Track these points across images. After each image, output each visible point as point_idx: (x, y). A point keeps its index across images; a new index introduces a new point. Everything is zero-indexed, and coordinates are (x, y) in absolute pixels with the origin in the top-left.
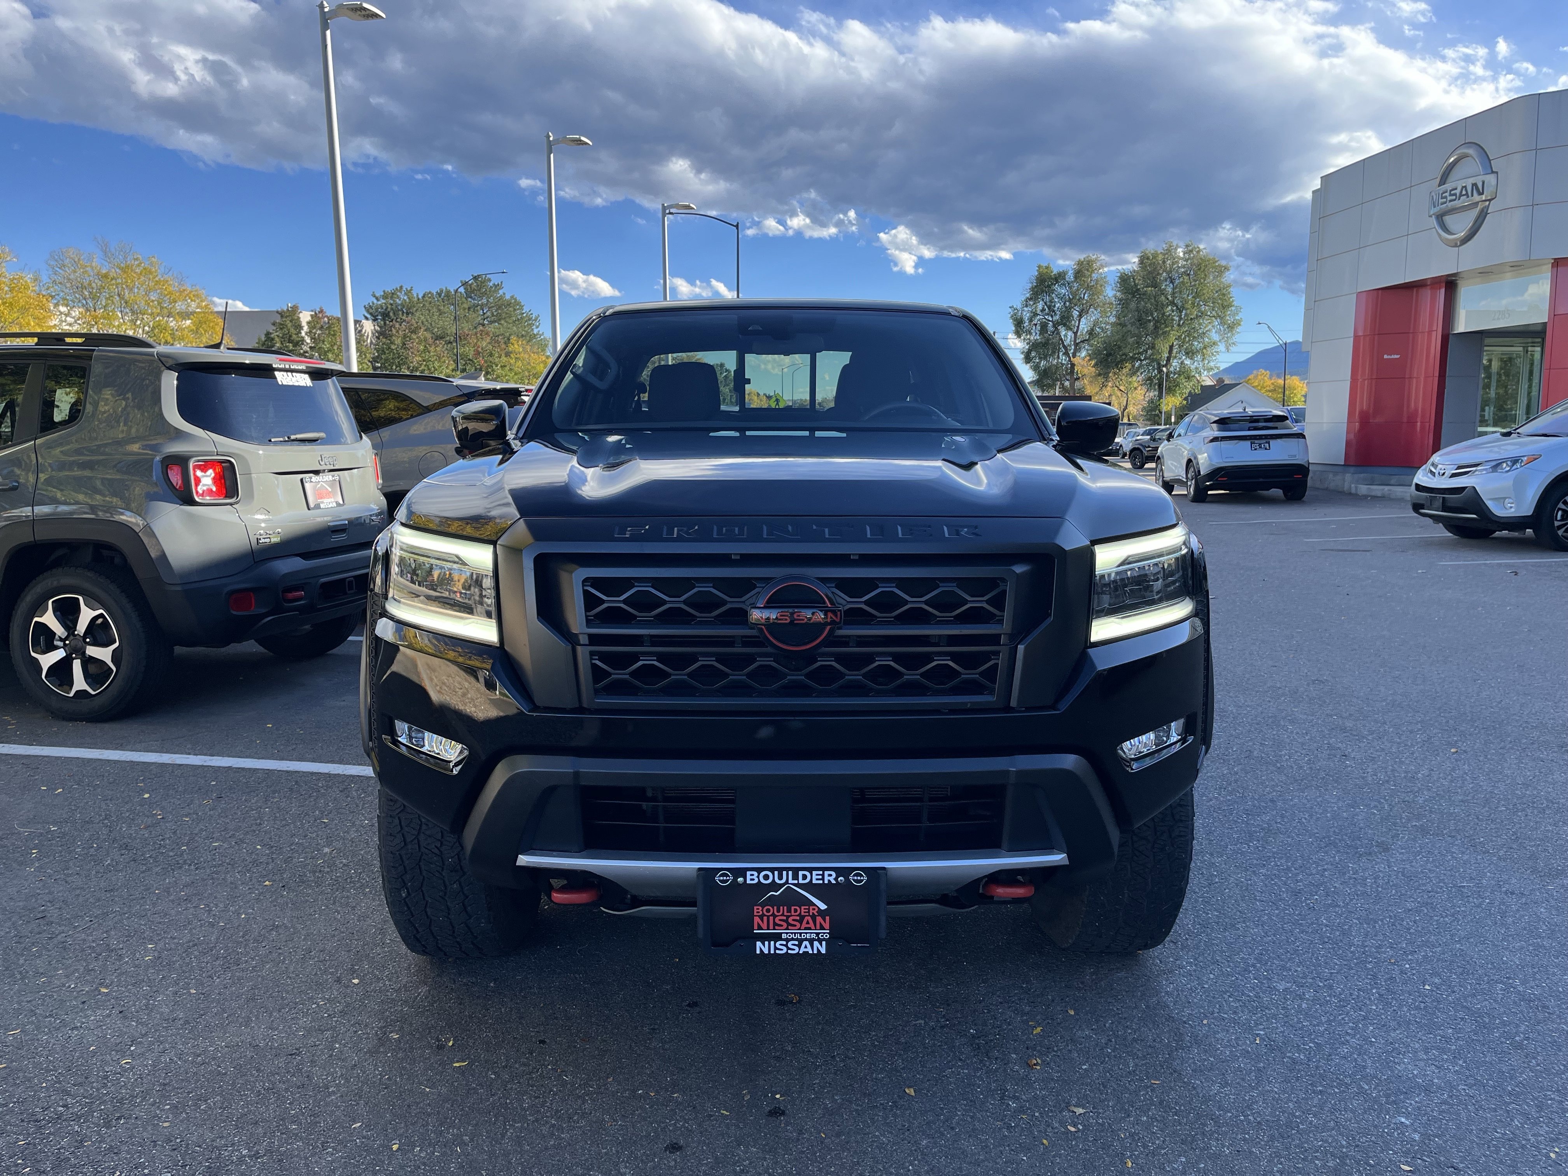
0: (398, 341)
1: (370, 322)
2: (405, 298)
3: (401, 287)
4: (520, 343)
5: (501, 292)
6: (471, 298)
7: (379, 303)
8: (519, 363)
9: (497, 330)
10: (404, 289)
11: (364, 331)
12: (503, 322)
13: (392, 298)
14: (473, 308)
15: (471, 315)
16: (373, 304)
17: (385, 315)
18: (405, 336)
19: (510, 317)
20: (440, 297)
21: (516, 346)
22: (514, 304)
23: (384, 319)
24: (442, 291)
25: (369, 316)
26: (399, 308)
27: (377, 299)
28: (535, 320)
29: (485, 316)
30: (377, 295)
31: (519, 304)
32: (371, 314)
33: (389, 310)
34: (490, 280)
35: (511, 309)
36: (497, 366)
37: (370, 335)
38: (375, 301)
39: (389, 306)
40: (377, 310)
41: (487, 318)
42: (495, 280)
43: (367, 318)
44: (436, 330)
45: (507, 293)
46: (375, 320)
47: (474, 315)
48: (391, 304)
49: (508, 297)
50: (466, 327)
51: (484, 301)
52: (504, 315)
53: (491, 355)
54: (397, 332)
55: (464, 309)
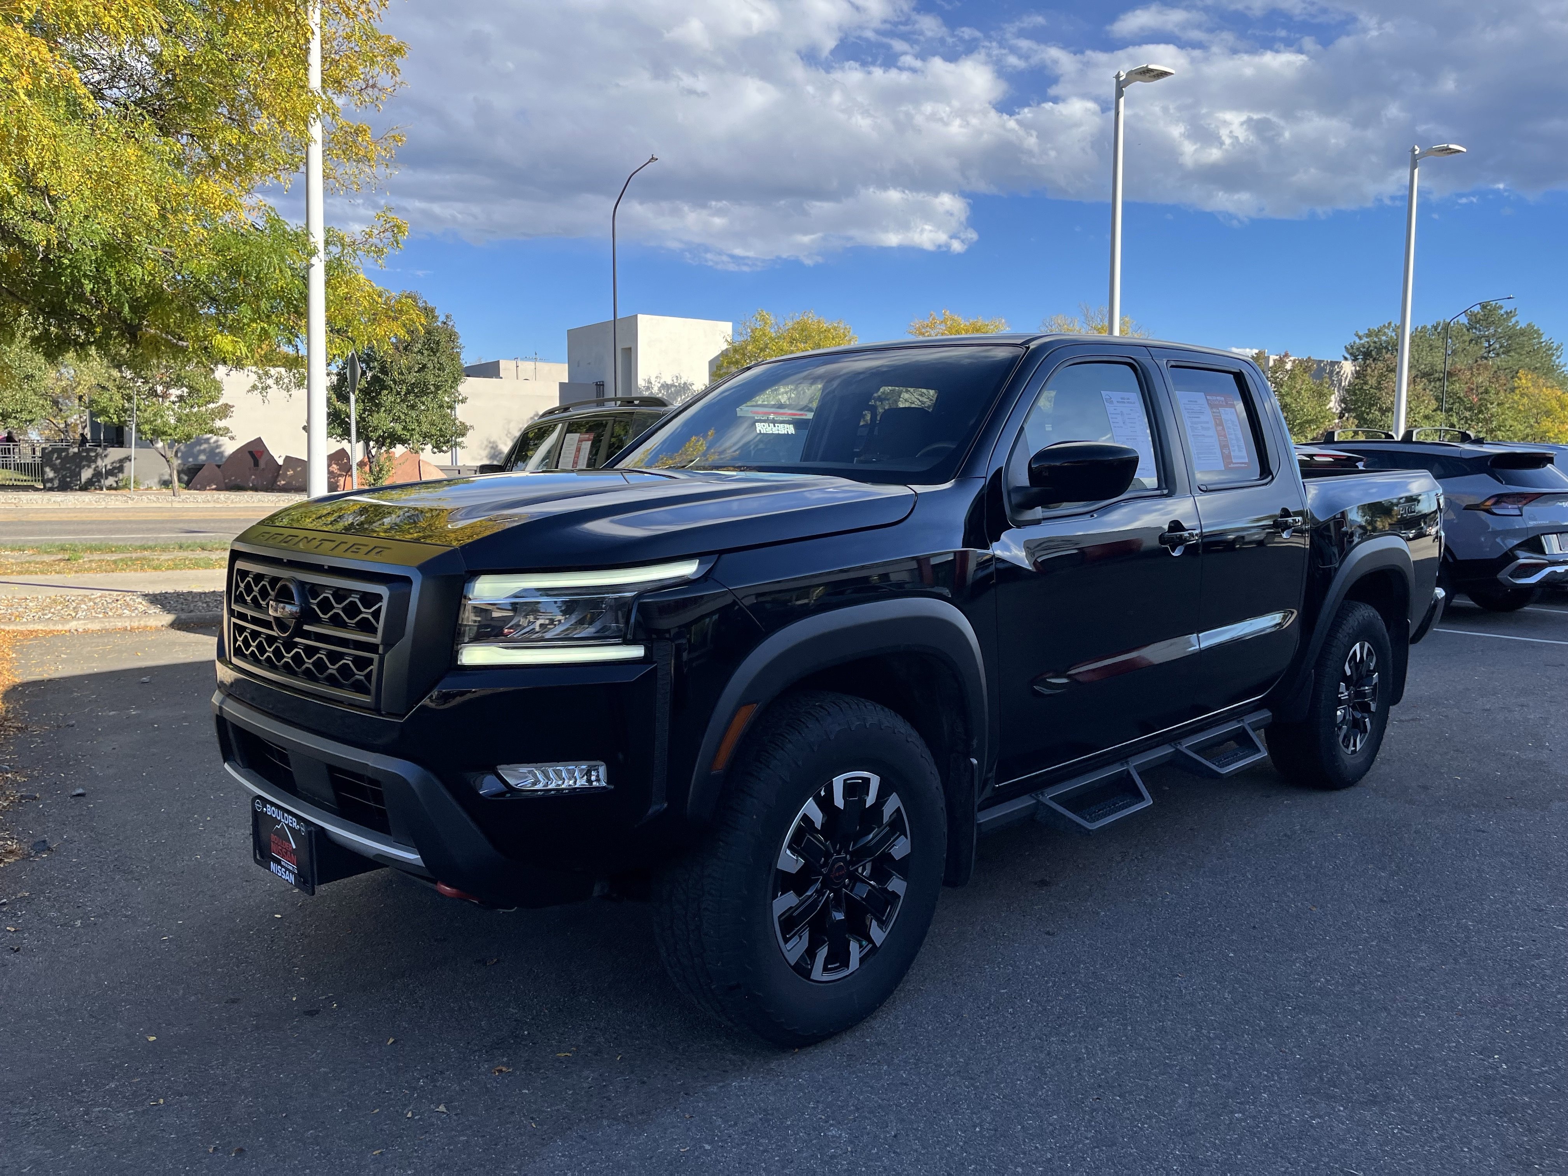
0: (1372, 381)
1: (1350, 362)
2: (1393, 334)
3: (1390, 324)
4: (1530, 376)
5: (1513, 320)
6: (1476, 328)
7: (1362, 342)
8: (1525, 400)
9: (1503, 363)
10: (1393, 325)
11: (1342, 372)
12: (1512, 354)
13: (1376, 336)
14: (1476, 341)
15: (1472, 348)
16: (1354, 343)
17: (1367, 355)
18: (1381, 375)
19: (1522, 348)
20: (1436, 330)
21: (1524, 381)
22: (1530, 333)
23: (1365, 359)
24: (1438, 324)
25: (1348, 356)
26: (1384, 345)
27: (1360, 338)
28: (1557, 349)
29: (1491, 348)
30: (1360, 334)
31: (1537, 332)
32: (1351, 354)
33: (1371, 348)
34: (1501, 308)
35: (1525, 339)
36: (1492, 404)
37: (1349, 376)
38: (1357, 341)
39: (1372, 344)
40: (1358, 349)
41: (1493, 350)
42: (1507, 306)
43: (1346, 359)
44: (1423, 366)
45: (1521, 321)
46: (1355, 359)
47: (1476, 348)
48: (1375, 342)
49: (1522, 325)
50: (1461, 363)
51: (1492, 331)
52: (1515, 346)
53: (1487, 392)
54: (1373, 371)
55: (1464, 342)
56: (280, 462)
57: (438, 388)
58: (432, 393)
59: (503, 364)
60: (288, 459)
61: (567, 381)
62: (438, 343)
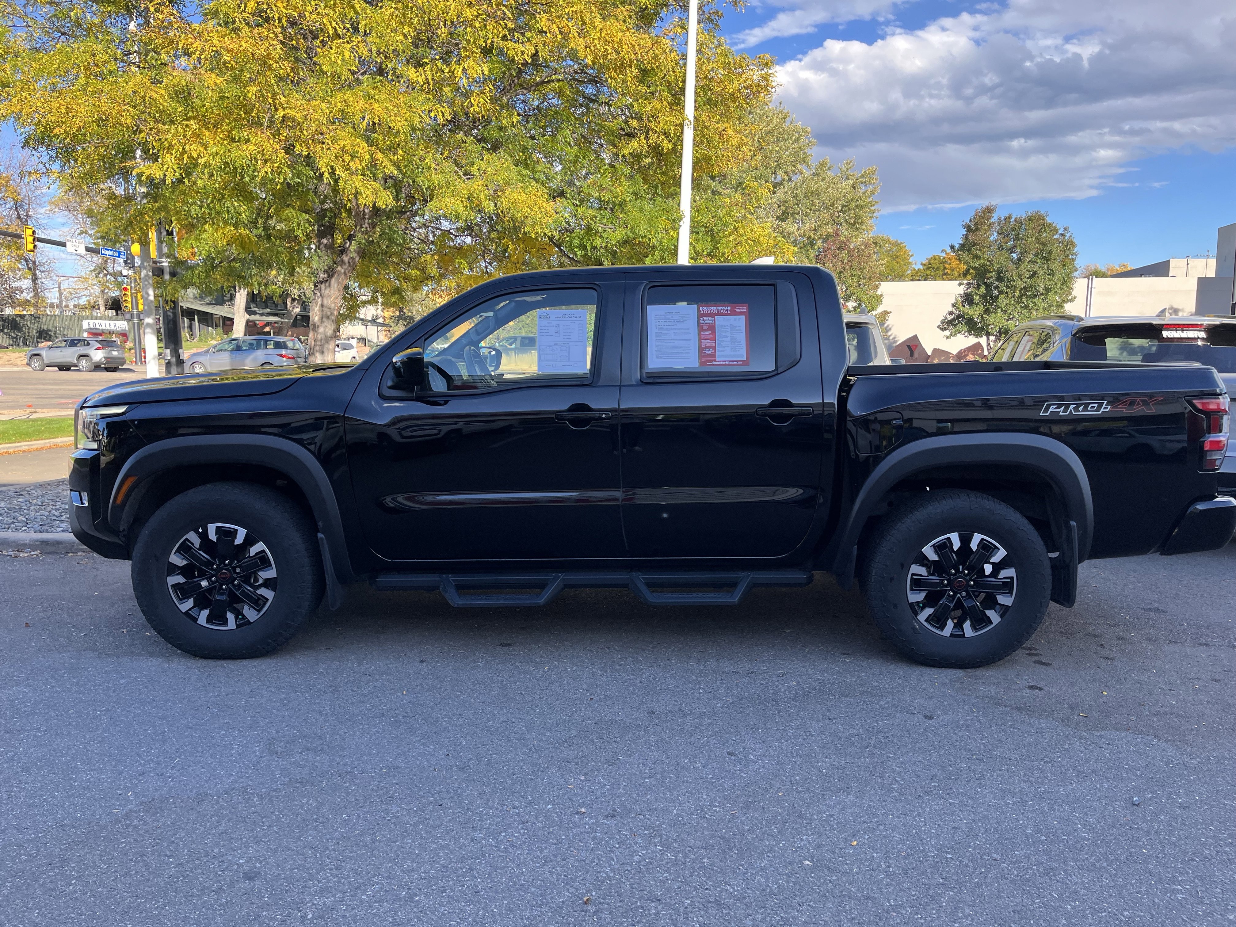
56: (929, 353)
57: (1048, 290)
58: (1042, 294)
59: (1173, 263)
60: (935, 351)
61: (1213, 275)
62: (1050, 253)
